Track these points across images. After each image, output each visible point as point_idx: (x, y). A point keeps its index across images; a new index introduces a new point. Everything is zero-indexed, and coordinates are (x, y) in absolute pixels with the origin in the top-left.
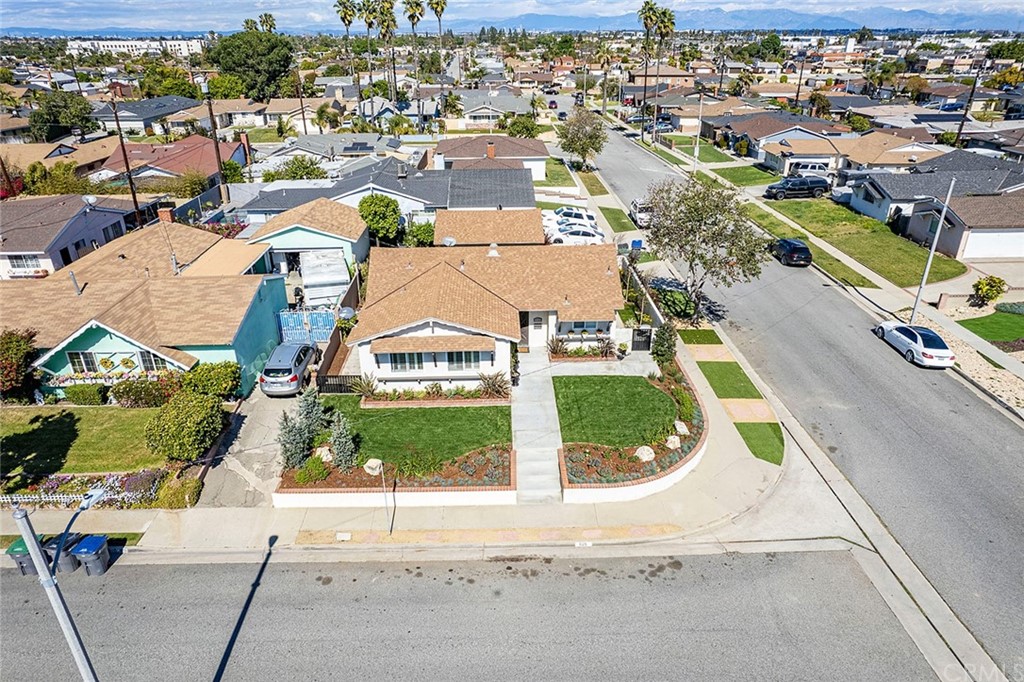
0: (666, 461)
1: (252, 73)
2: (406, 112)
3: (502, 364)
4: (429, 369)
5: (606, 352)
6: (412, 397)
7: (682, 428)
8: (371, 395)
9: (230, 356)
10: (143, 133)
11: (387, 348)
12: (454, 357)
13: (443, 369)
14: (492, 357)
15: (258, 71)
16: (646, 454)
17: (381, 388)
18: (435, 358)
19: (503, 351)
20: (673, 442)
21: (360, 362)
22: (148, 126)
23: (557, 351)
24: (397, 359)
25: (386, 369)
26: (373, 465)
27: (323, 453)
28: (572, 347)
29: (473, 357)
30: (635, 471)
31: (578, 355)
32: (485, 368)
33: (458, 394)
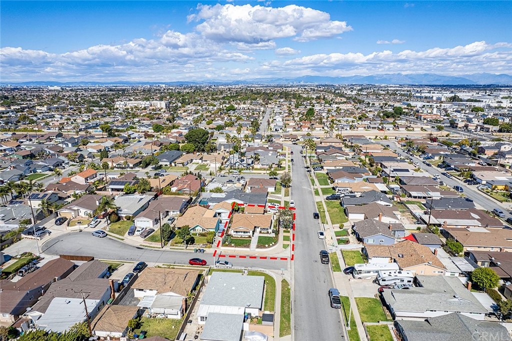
0: (269, 247)
1: (197, 143)
2: (243, 162)
3: (251, 234)
4: (241, 234)
5: (268, 233)
6: (238, 237)
7: (273, 243)
8: (232, 237)
9: (214, 230)
10: (169, 166)
11: (235, 230)
12: (244, 232)
13: (243, 234)
14: (249, 232)
15: (199, 143)
16: (267, 246)
17: (234, 236)
18: (242, 232)
19: (251, 232)
20: (271, 245)
21: (231, 232)
22: (171, 164)
23: (260, 232)
24: (237, 232)
25: (235, 233)
26: (233, 245)
27: (227, 243)
28: (262, 232)
29: (247, 232)
30: (265, 247)
31: (264, 233)
32: (248, 234)
33: (244, 237)
